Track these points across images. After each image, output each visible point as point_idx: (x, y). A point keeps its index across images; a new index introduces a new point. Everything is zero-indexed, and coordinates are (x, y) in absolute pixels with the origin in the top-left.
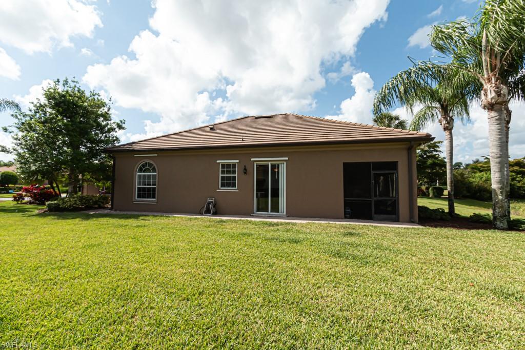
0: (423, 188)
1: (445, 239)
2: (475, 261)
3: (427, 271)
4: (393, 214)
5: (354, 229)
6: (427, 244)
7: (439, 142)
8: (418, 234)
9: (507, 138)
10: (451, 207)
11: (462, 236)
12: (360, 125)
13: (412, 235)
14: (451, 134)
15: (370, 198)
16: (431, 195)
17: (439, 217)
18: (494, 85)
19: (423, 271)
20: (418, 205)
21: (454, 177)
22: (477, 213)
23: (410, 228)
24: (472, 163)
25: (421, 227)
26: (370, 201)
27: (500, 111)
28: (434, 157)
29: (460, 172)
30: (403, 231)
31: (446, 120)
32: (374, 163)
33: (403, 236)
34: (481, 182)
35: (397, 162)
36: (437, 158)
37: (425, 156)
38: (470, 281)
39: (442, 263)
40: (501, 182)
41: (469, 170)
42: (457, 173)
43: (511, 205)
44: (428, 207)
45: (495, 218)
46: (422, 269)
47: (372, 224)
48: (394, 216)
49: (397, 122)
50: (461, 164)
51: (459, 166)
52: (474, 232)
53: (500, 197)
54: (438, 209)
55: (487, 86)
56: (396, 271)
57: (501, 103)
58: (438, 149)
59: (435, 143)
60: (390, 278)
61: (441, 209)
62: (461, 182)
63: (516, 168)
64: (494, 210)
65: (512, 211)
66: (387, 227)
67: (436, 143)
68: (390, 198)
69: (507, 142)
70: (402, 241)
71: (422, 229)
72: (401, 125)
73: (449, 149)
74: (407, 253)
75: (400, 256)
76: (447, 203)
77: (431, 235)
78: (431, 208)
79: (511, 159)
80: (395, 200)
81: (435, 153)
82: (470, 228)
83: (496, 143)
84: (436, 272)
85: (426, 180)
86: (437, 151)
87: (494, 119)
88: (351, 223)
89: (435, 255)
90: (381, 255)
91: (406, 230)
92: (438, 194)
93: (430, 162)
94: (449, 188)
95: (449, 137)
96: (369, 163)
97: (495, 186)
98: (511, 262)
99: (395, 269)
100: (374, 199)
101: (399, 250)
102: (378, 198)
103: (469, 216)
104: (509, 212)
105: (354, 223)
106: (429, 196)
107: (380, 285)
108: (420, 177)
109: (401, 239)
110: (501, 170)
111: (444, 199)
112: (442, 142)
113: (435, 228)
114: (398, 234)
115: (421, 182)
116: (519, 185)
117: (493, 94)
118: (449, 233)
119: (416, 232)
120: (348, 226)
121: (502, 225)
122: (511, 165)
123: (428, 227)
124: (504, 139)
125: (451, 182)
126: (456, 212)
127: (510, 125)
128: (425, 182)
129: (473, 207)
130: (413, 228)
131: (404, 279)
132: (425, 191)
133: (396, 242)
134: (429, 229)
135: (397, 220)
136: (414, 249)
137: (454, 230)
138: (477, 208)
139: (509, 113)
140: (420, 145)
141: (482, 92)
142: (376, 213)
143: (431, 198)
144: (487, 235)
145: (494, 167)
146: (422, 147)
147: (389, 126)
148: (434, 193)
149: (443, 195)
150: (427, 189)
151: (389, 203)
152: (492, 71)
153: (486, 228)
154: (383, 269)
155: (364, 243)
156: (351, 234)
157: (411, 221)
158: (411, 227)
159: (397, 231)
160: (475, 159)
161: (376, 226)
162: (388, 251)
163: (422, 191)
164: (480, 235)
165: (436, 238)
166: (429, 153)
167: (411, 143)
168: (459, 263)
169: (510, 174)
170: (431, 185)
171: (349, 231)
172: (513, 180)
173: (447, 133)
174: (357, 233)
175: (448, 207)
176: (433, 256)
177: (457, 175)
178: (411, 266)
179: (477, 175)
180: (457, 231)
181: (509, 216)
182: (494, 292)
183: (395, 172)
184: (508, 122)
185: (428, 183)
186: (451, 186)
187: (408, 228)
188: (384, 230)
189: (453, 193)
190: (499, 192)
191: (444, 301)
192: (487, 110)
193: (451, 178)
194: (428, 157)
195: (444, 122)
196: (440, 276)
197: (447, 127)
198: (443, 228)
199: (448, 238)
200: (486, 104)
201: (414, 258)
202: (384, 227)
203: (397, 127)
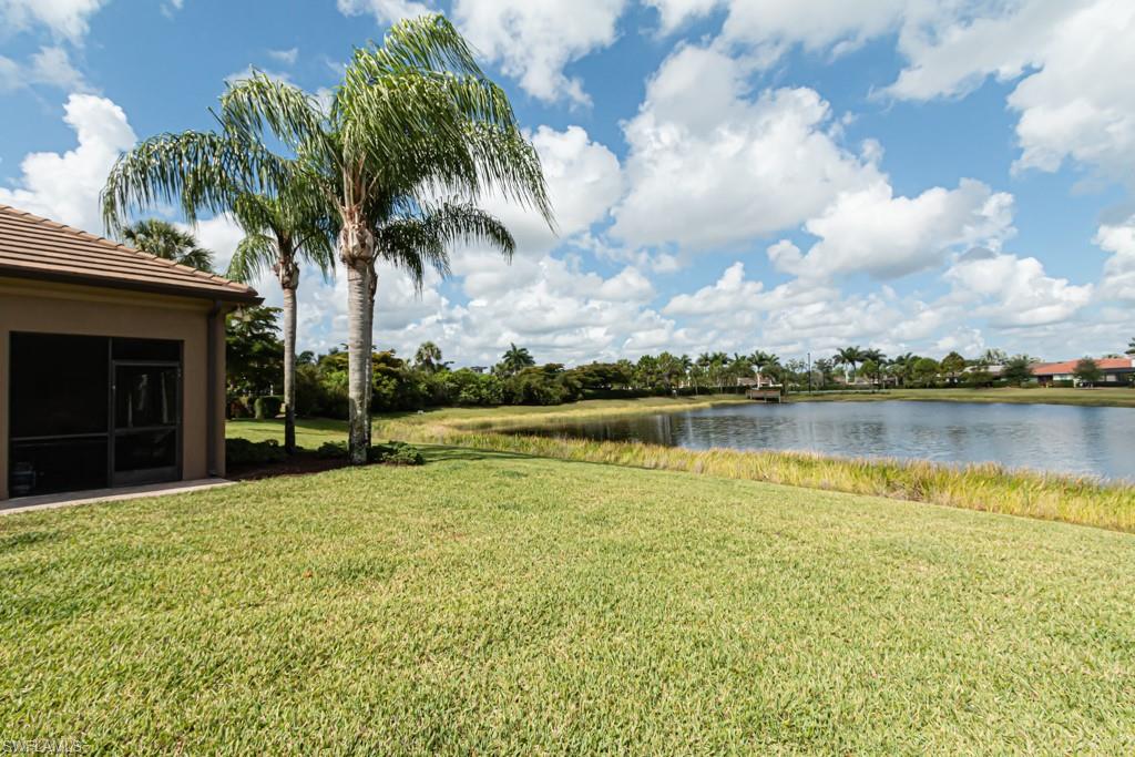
0: (244, 400)
1: (275, 499)
2: (319, 529)
3: (231, 577)
4: (168, 464)
5: (42, 522)
6: (238, 518)
7: (275, 310)
8: (222, 500)
9: (371, 317)
10: (290, 435)
11: (303, 488)
12: (77, 234)
13: (208, 504)
14: (294, 297)
15: (106, 430)
16: (258, 414)
17: (266, 458)
18: (357, 227)
19: (222, 579)
20: (227, 436)
21: (297, 378)
22: (328, 442)
23: (206, 491)
24: (327, 353)
25: (229, 484)
26: (106, 438)
27: (363, 272)
28: (265, 337)
29: (309, 369)
30: (188, 500)
31: (287, 270)
32: (116, 340)
33: (186, 512)
34: (338, 387)
35: (182, 341)
36: (271, 341)
37: (249, 335)
38: (306, 569)
39: (263, 549)
40: (361, 387)
41: (323, 366)
42: (304, 371)
43: (373, 423)
44: (248, 439)
45: (352, 446)
46: (221, 575)
47: (104, 499)
48: (168, 470)
49: (189, 250)
50: (312, 354)
51: (309, 359)
52: (321, 475)
53: (359, 412)
54: (268, 441)
55: (347, 225)
56: (159, 602)
57: (365, 259)
58: (274, 324)
59: (268, 310)
60: (141, 625)
61: (272, 441)
62: (310, 387)
63: (382, 365)
64: (351, 434)
65: (374, 433)
66: (149, 498)
67: (270, 310)
68: (161, 428)
69: (371, 323)
70: (183, 524)
71: (232, 487)
72: (199, 259)
73: (290, 324)
74: (191, 549)
75: (174, 561)
76: (282, 427)
77: (248, 496)
78: (254, 441)
79: (377, 352)
80: (174, 432)
81: (267, 330)
82: (315, 470)
83: (357, 323)
84: (249, 572)
85: (248, 384)
86: (272, 327)
87: (355, 282)
88: (30, 508)
89: (252, 537)
90: (123, 574)
91: (195, 497)
92: (270, 413)
93: (257, 347)
94: (287, 399)
95: (290, 301)
96: (103, 340)
97: (353, 394)
98: (366, 516)
99: (157, 597)
100: (114, 432)
101: (174, 548)
102: (132, 429)
103: (316, 448)
104: (369, 436)
105: (44, 507)
106: (253, 415)
107: (107, 657)
108: (237, 378)
109: (180, 522)
110: (362, 370)
111: (279, 421)
112: (280, 310)
113: (257, 482)
114: (177, 510)
115: (239, 387)
116: (385, 391)
117: (356, 242)
118: (281, 486)
119: (217, 497)
120: (18, 519)
121: (359, 457)
122: (375, 361)
123: (243, 481)
124: (367, 319)
125: (292, 388)
126: (298, 443)
127: (375, 298)
128: (248, 389)
129: (325, 432)
130: (212, 490)
131: (176, 615)
132: (246, 406)
133: (168, 529)
134: (245, 485)
135: (177, 478)
136: (208, 536)
137: (291, 479)
138: (331, 432)
139: (374, 278)
140: (234, 309)
141: (342, 233)
142: (118, 468)
143: (258, 421)
144: (338, 477)
145: (353, 364)
146: (238, 314)
147: (168, 255)
148: (263, 411)
149: (280, 413)
150: (251, 402)
151: (159, 438)
152: (355, 202)
153: (339, 466)
154: (124, 608)
155: (73, 556)
156: (30, 540)
157: (210, 474)
158: (208, 487)
159: (173, 503)
160: (332, 346)
161: (118, 502)
162: (143, 558)
163: (241, 406)
164: (330, 481)
165: (258, 501)
166: (257, 329)
167: (217, 303)
168: (293, 540)
169: (375, 375)
170: (259, 394)
171: (22, 532)
172: (379, 383)
173: (286, 293)
174: (52, 531)
175: (283, 435)
176: (247, 541)
177: (304, 374)
178: (198, 577)
179: (334, 375)
180: (296, 479)
181: (369, 441)
182: (339, 575)
183: (176, 364)
184: (373, 292)
185: (253, 389)
186: (291, 395)
187: (200, 492)
188: (137, 509)
189: (293, 408)
190: (357, 403)
191: (257, 628)
192: (346, 265)
193: (292, 381)
194: (254, 336)
195: (282, 272)
196: (257, 578)
197: (288, 282)
198: (271, 479)
199: (278, 496)
200: (346, 255)
201: (206, 557)
202: (142, 499)
203: (187, 261)
